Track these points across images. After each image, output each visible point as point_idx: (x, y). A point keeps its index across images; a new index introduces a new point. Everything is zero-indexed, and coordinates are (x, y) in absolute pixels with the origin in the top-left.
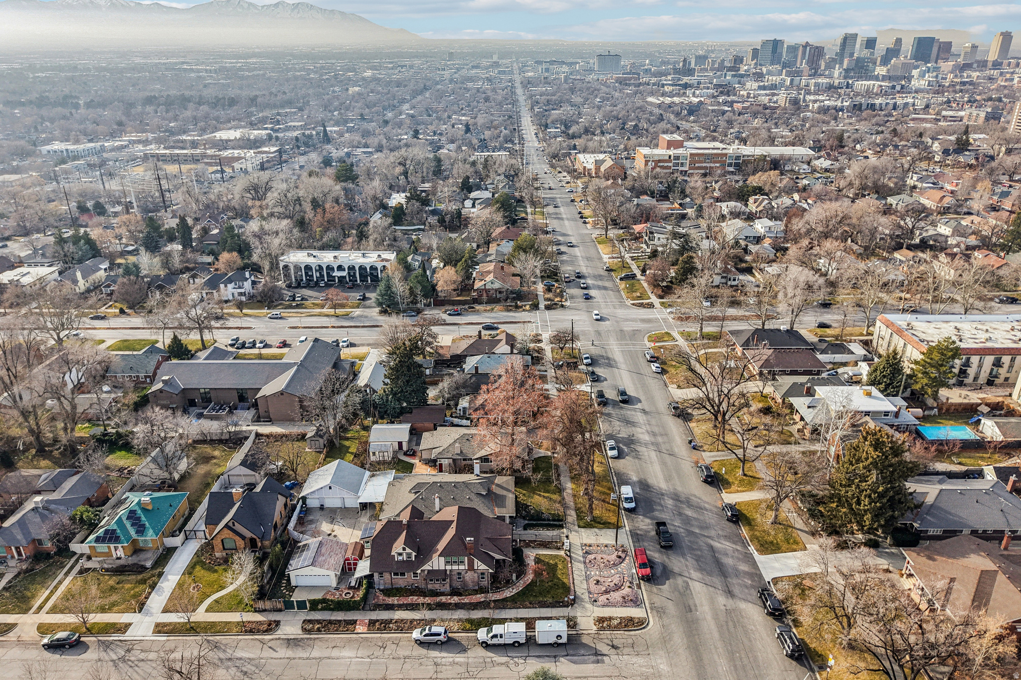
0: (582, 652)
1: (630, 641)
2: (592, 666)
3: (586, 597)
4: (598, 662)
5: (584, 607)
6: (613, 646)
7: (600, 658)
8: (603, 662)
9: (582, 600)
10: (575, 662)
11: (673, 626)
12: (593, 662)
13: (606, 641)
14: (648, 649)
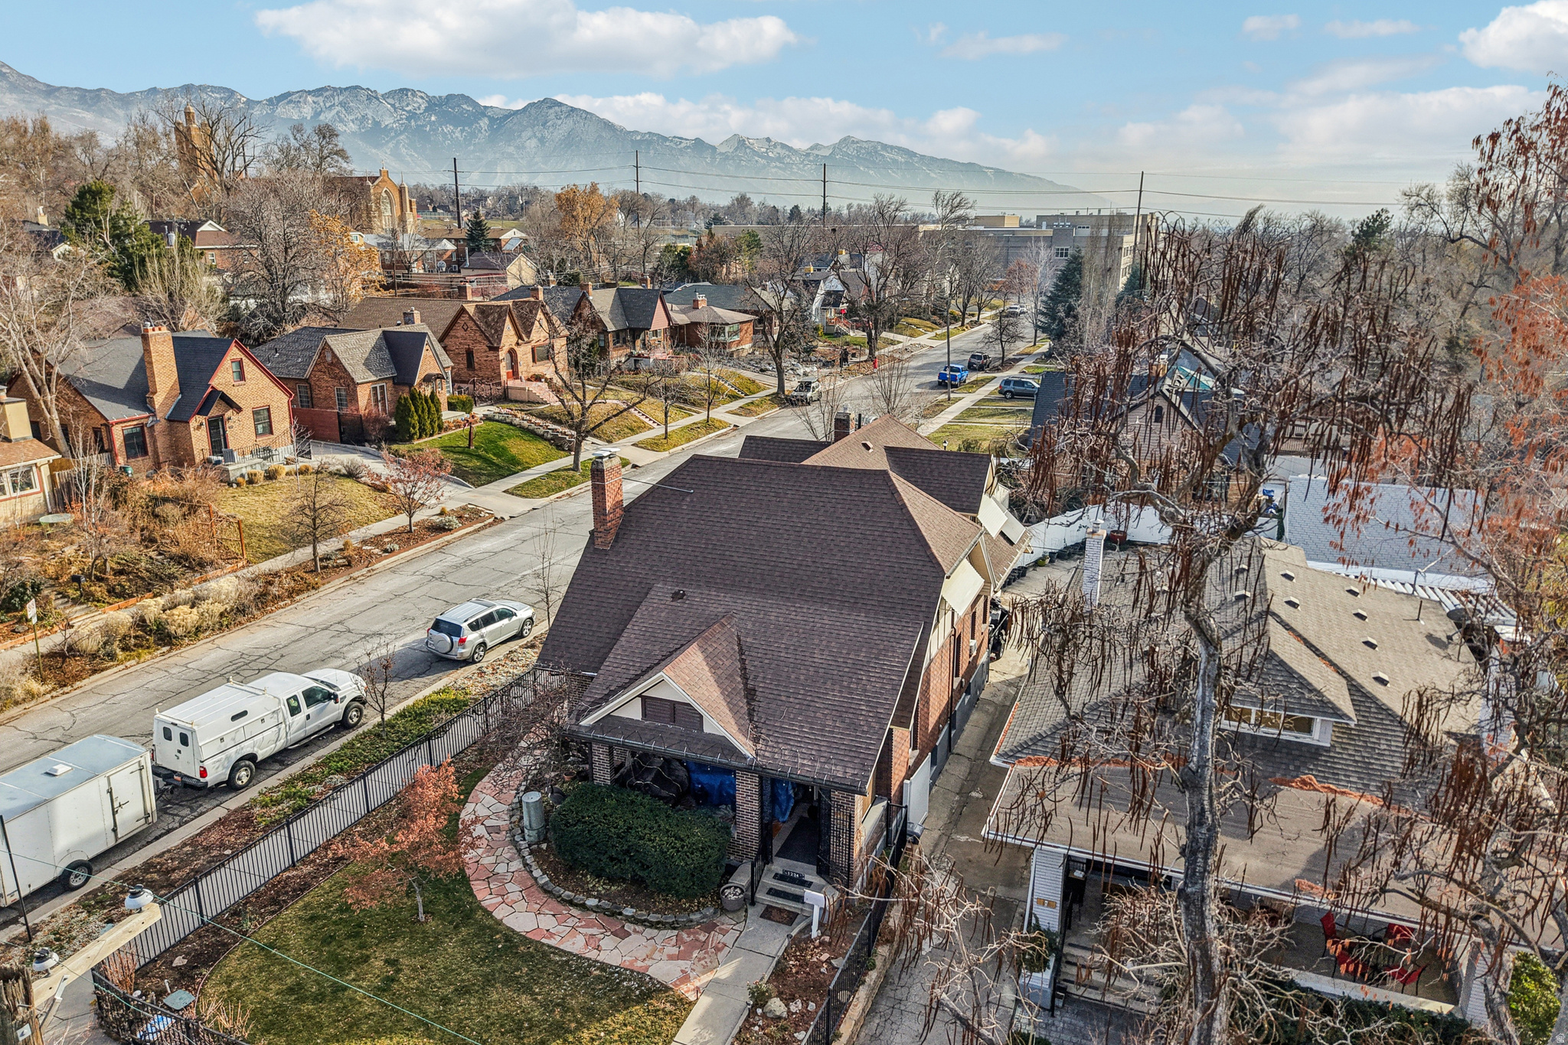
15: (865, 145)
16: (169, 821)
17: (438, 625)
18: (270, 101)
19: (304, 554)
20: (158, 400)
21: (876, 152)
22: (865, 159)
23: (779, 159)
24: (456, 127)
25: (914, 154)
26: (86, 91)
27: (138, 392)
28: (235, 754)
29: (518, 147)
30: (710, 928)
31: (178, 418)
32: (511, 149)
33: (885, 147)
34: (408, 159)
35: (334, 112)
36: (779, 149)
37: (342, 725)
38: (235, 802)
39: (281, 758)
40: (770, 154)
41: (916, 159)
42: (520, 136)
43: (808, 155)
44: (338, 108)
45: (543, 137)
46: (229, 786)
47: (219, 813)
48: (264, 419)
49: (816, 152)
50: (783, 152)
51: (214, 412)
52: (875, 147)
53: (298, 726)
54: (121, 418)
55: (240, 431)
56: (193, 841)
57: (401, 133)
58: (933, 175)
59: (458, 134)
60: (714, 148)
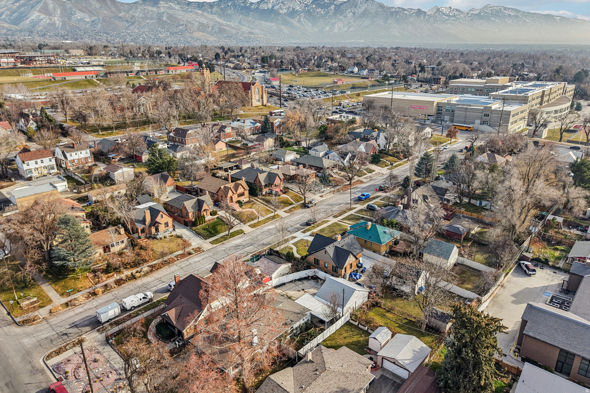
0: (86, 322)
1: (55, 343)
2: (76, 320)
3: (100, 348)
4: (73, 323)
5: (98, 341)
6: (66, 334)
7: (73, 325)
8: (70, 325)
9: (102, 345)
10: (88, 317)
11: (22, 366)
12: (76, 322)
13: (72, 335)
14: (40, 344)
15: (496, 8)
16: (123, 314)
17: (169, 285)
18: (258, 2)
19: (161, 260)
20: (147, 223)
21: (501, 11)
22: (495, 15)
23: (454, 16)
24: (322, 9)
25: (520, 11)
26: (200, 3)
27: (143, 221)
28: (132, 306)
29: (344, 17)
30: (168, 343)
31: (150, 226)
32: (342, 17)
33: (505, 9)
34: (303, 23)
35: (279, 6)
36: (455, 12)
37: (149, 302)
38: (131, 312)
39: (139, 306)
40: (451, 14)
41: (520, 14)
42: (345, 12)
43: (468, 14)
44: (281, 4)
45: (355, 12)
46: (131, 310)
47: (128, 314)
48: (167, 224)
49: (472, 12)
50: (456, 13)
51: (156, 225)
52: (500, 9)
53: (141, 302)
54: (140, 227)
55: (162, 228)
56: (123, 318)
57: (302, 12)
58: (528, 21)
59: (322, 12)
60: (425, 13)
